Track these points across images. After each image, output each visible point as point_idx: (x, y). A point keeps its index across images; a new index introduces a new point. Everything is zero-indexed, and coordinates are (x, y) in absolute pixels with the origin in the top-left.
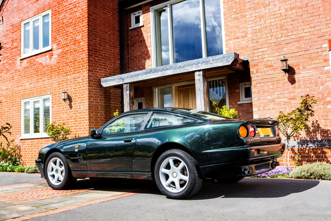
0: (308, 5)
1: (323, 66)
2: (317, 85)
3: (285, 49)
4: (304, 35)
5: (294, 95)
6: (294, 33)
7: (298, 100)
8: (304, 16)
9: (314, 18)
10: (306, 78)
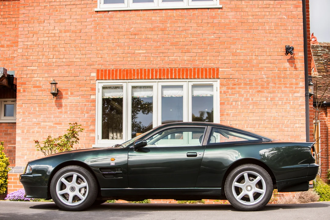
0: (82, 31)
1: (90, 94)
2: (82, 112)
3: (56, 72)
4: (75, 60)
5: (59, 120)
6: (66, 56)
7: (63, 126)
8: (77, 41)
9: (86, 45)
10: (73, 104)
